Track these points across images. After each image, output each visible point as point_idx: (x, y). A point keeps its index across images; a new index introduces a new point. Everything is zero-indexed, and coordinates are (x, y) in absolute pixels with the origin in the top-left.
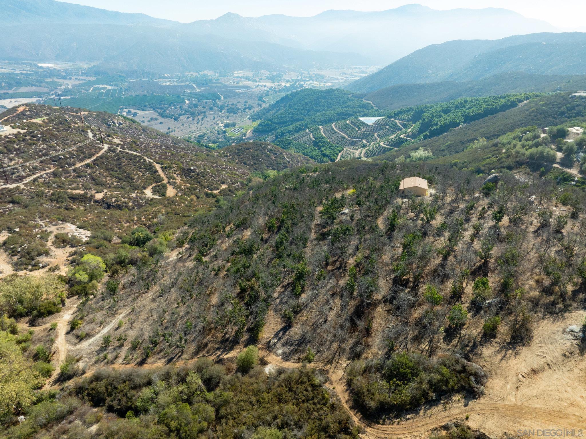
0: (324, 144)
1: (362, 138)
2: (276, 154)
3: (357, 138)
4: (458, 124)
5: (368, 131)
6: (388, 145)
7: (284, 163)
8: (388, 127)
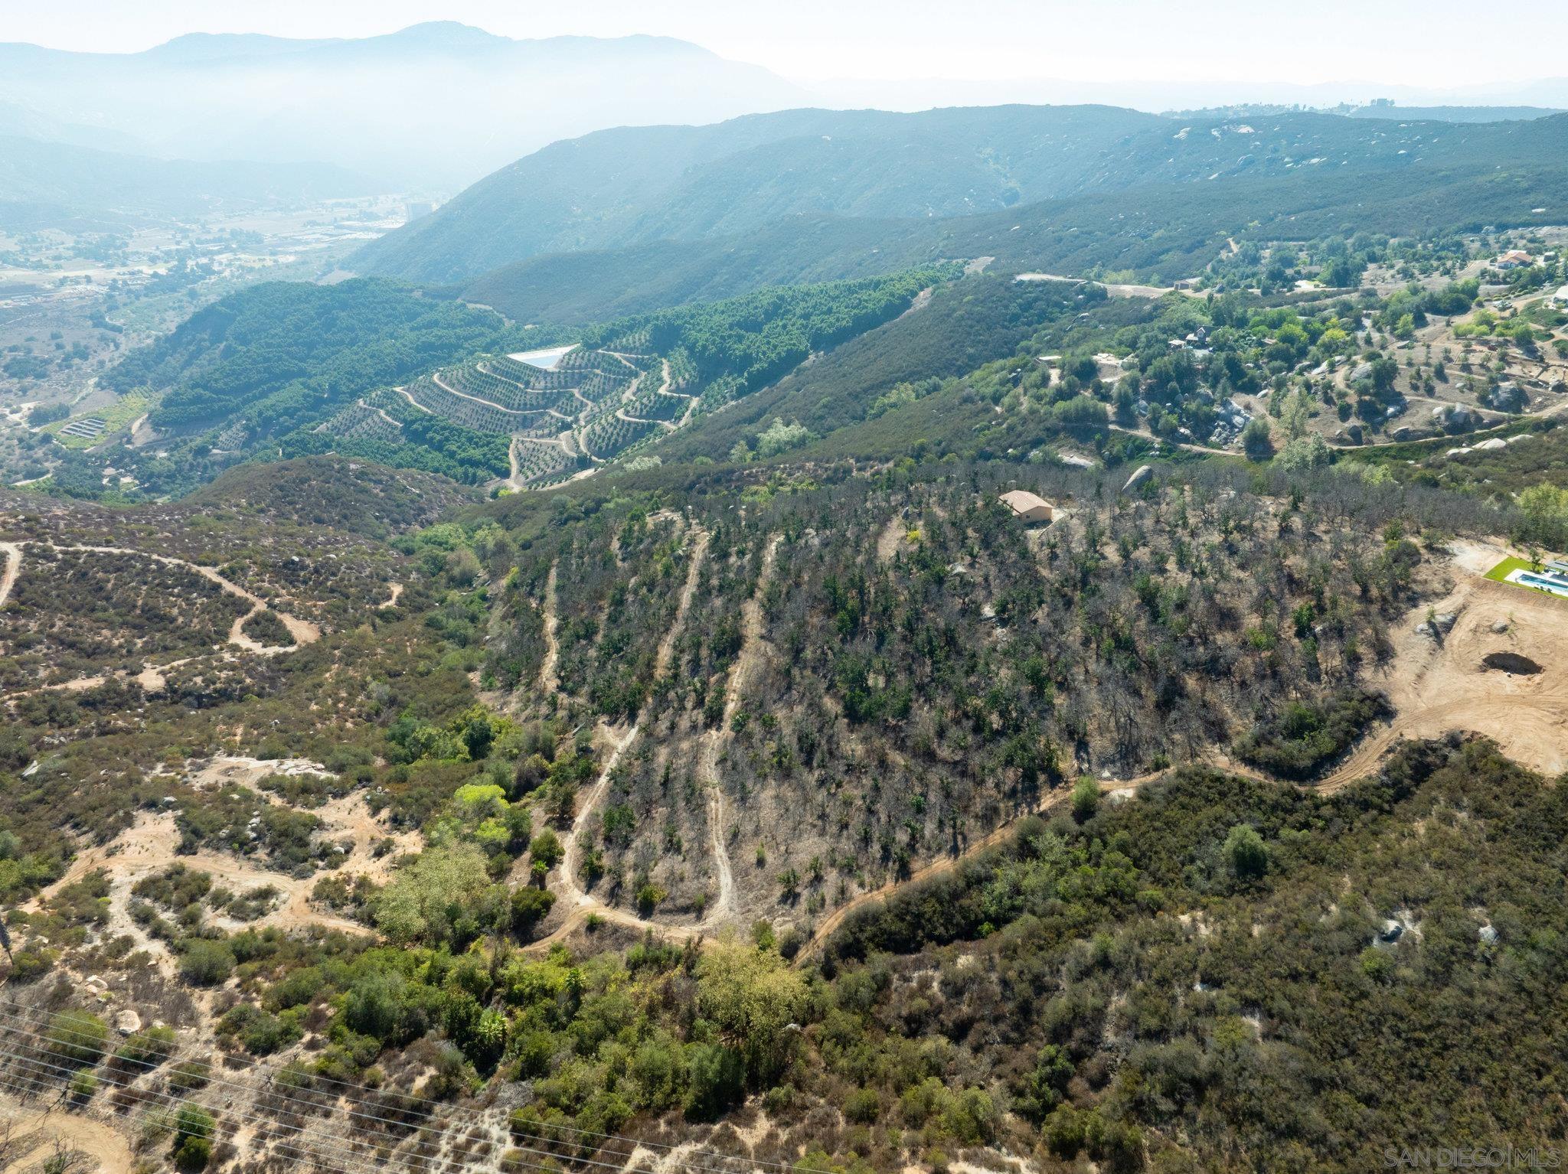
0: (447, 434)
1: (545, 407)
2: (380, 482)
3: (532, 407)
4: (804, 356)
5: (553, 388)
6: (640, 417)
7: (412, 501)
8: (598, 371)
